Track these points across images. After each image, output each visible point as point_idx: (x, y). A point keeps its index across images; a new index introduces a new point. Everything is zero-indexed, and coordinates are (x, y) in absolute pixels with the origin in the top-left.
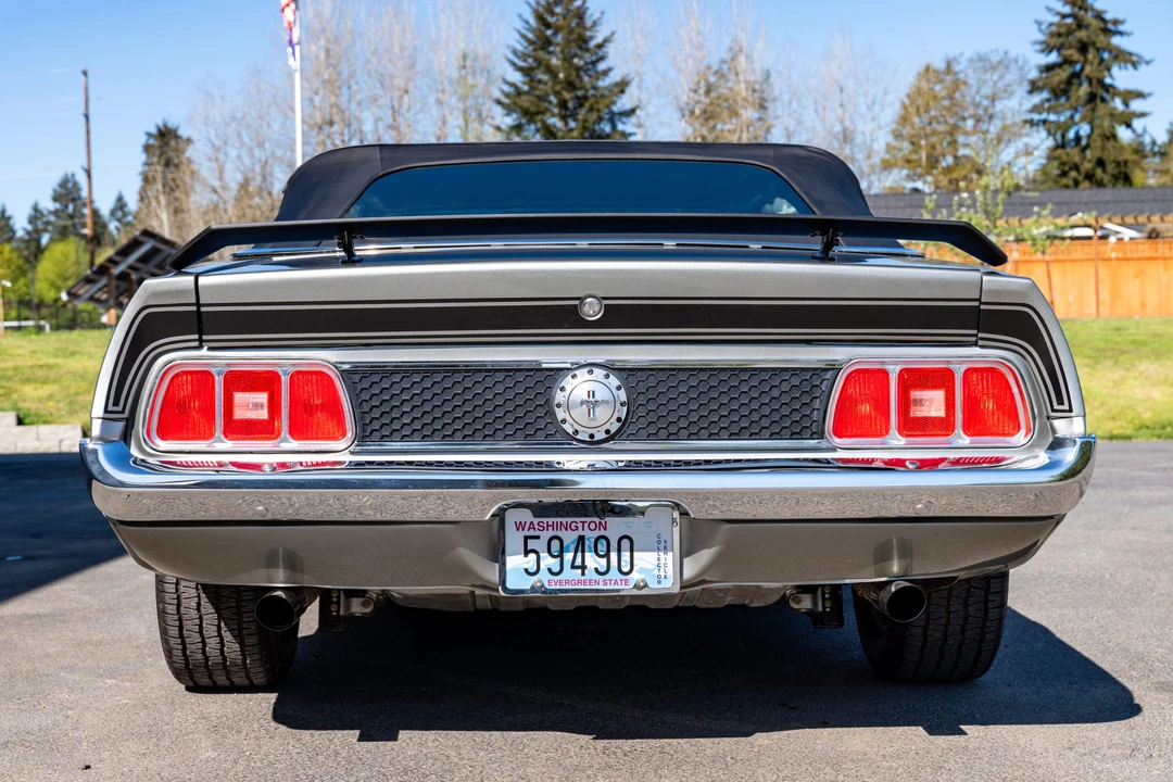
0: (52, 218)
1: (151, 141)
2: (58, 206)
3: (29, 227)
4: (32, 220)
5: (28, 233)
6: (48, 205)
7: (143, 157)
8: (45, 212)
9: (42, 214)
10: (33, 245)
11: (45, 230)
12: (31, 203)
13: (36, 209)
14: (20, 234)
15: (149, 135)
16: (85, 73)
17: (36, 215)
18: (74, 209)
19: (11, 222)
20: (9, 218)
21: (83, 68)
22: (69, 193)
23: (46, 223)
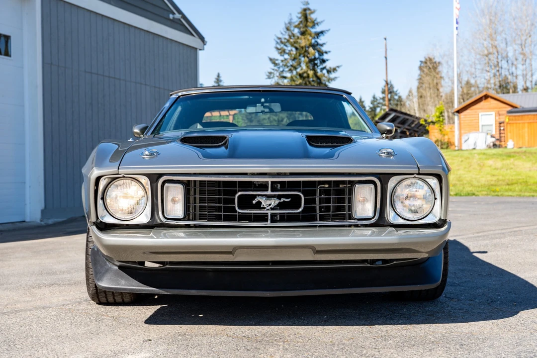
0: (381, 101)
1: (422, 65)
2: (384, 95)
3: (371, 106)
4: (372, 103)
5: (371, 108)
6: (379, 95)
7: (418, 72)
8: (378, 98)
9: (377, 99)
10: (373, 113)
11: (378, 107)
12: (372, 95)
13: (374, 97)
14: (367, 108)
15: (421, 62)
16: (385, 39)
17: (374, 100)
18: (391, 97)
19: (364, 104)
20: (363, 102)
21: (385, 37)
22: (389, 89)
23: (379, 103)
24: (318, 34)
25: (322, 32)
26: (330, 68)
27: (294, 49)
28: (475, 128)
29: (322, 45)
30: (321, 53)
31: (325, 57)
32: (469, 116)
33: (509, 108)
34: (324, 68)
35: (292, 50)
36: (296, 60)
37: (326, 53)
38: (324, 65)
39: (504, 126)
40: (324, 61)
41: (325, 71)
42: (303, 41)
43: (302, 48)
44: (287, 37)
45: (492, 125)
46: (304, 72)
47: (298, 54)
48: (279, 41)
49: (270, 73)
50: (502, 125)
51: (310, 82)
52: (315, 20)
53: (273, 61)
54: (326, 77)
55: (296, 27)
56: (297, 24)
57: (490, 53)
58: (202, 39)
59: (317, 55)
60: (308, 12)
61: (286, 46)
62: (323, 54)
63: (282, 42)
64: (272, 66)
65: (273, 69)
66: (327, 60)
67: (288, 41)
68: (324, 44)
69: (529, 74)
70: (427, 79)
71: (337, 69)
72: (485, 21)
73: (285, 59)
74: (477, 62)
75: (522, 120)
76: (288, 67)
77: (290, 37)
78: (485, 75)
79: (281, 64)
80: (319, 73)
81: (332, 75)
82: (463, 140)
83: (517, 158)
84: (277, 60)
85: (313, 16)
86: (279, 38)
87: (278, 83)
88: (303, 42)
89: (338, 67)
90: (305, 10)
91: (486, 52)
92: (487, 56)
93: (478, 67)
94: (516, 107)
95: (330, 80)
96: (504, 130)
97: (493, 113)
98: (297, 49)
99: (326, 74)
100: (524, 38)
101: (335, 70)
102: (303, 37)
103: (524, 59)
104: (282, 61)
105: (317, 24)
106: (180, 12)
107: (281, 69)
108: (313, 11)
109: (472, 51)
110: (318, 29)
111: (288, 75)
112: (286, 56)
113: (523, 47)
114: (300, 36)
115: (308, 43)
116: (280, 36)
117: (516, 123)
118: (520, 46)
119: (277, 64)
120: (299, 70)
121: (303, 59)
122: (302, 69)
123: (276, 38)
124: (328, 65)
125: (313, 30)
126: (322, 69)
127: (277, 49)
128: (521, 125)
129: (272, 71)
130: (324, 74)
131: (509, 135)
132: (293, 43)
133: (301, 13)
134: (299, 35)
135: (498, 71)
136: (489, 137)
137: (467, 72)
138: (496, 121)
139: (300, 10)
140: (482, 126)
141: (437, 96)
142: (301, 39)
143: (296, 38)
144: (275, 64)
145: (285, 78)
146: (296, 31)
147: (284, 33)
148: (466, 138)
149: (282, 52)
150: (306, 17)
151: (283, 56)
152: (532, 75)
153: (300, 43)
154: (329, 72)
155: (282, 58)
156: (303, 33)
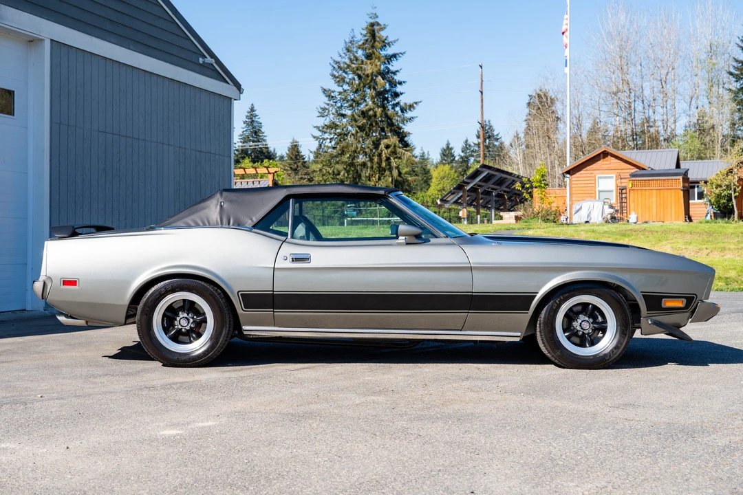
0: (476, 148)
1: (532, 100)
2: (480, 140)
3: (463, 154)
5: (462, 158)
6: (473, 140)
7: (527, 110)
8: (472, 145)
9: (470, 146)
10: (464, 164)
11: (472, 156)
12: (464, 140)
13: (466, 143)
14: (457, 158)
15: (531, 97)
17: (467, 146)
18: (490, 142)
19: (453, 151)
20: (451, 149)
21: (480, 64)
22: (487, 133)
23: (473, 151)
24: (390, 58)
25: (395, 56)
26: (405, 104)
27: (356, 77)
28: (591, 194)
29: (394, 73)
30: (393, 84)
31: (399, 89)
32: (582, 179)
33: (634, 170)
34: (398, 103)
35: (354, 79)
36: (360, 93)
37: (400, 83)
38: (397, 100)
39: (626, 193)
40: (397, 95)
41: (398, 109)
42: (370, 66)
43: (367, 76)
44: (348, 61)
45: (612, 191)
46: (370, 110)
47: (362, 85)
48: (336, 66)
49: (324, 109)
50: (624, 191)
51: (377, 123)
52: (386, 39)
53: (328, 94)
54: (400, 116)
55: (359, 47)
56: (360, 43)
57: (619, 91)
58: (238, 86)
59: (387, 87)
60: (376, 28)
61: (346, 73)
62: (396, 85)
63: (340, 68)
64: (326, 99)
65: (328, 105)
66: (402, 94)
67: (349, 66)
68: (397, 71)
69: (671, 120)
70: (536, 123)
71: (415, 105)
72: (613, 47)
73: (345, 91)
74: (602, 102)
75: (649, 185)
76: (348, 101)
77: (351, 61)
78: (613, 119)
79: (339, 97)
80: (390, 112)
81: (408, 115)
82: (574, 211)
83: (633, 237)
84: (333, 92)
85: (383, 34)
86: (337, 63)
87: (333, 123)
88: (369, 69)
89: (416, 103)
90: (372, 25)
91: (615, 89)
92: (615, 94)
93: (604, 108)
94: (643, 169)
95: (405, 120)
96: (626, 198)
97: (614, 176)
98: (360, 77)
99: (400, 113)
100: (664, 72)
101: (411, 107)
102: (369, 61)
103: (665, 99)
104: (340, 93)
105: (389, 44)
106: (212, 55)
107: (339, 105)
108: (383, 26)
109: (596, 87)
110: (390, 51)
111: (349, 112)
112: (346, 87)
113: (663, 83)
114: (365, 60)
115: (375, 69)
116: (338, 59)
117: (641, 190)
118: (659, 83)
119: (332, 97)
120: (362, 107)
121: (368, 91)
122: (367, 105)
123: (332, 62)
124: (402, 100)
125: (383, 53)
126: (395, 105)
127: (334, 76)
128: (647, 192)
129: (327, 107)
130: (397, 113)
131: (632, 204)
132: (355, 69)
133: (367, 28)
134: (363, 58)
135: (630, 114)
136: (606, 207)
137: (589, 115)
138: (617, 186)
139: (365, 25)
140: (600, 191)
141: (548, 146)
142: (366, 64)
143: (360, 62)
144: (330, 97)
145: (344, 116)
146: (360, 53)
147: (343, 55)
148: (578, 207)
149: (340, 81)
150: (373, 35)
151: (342, 86)
152: (675, 122)
153: (365, 70)
154: (402, 110)
155: (340, 89)
156: (369, 57)
